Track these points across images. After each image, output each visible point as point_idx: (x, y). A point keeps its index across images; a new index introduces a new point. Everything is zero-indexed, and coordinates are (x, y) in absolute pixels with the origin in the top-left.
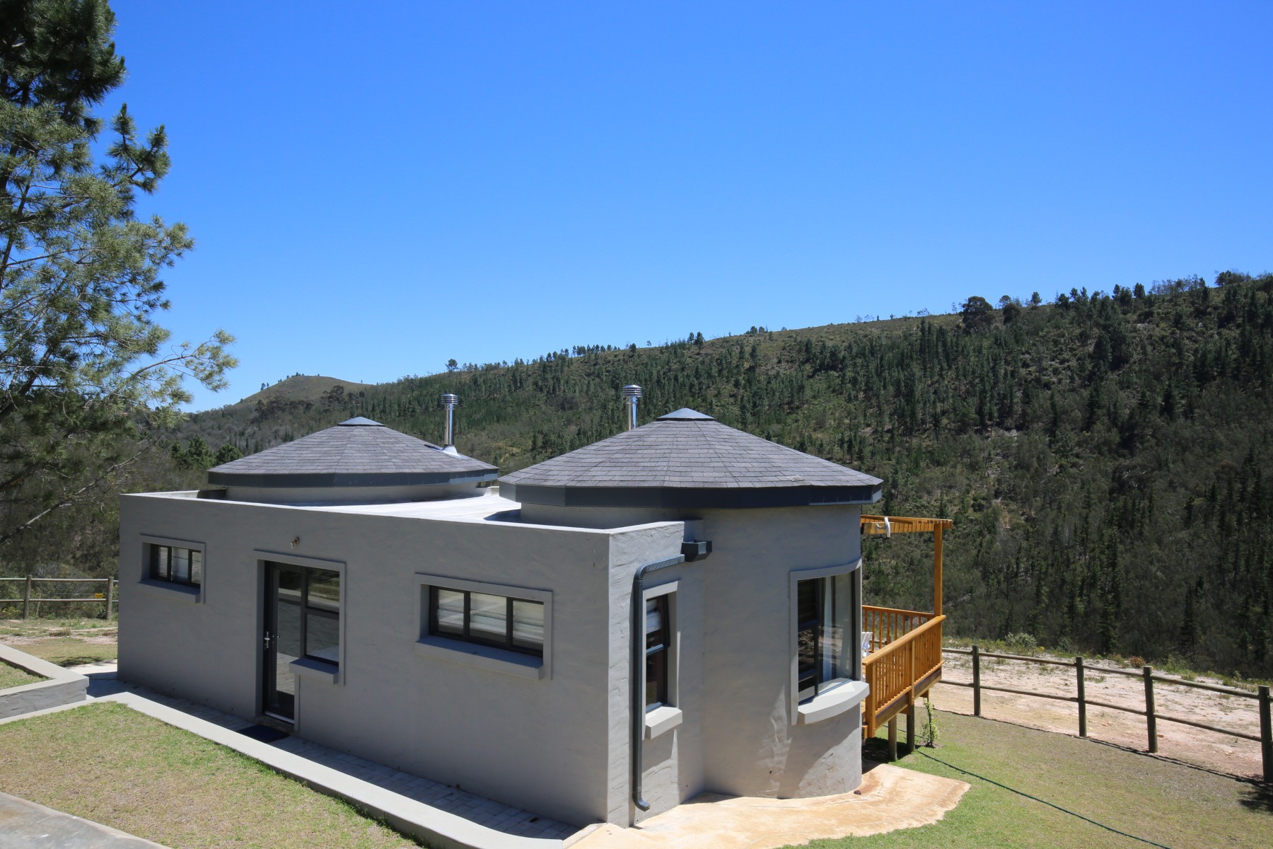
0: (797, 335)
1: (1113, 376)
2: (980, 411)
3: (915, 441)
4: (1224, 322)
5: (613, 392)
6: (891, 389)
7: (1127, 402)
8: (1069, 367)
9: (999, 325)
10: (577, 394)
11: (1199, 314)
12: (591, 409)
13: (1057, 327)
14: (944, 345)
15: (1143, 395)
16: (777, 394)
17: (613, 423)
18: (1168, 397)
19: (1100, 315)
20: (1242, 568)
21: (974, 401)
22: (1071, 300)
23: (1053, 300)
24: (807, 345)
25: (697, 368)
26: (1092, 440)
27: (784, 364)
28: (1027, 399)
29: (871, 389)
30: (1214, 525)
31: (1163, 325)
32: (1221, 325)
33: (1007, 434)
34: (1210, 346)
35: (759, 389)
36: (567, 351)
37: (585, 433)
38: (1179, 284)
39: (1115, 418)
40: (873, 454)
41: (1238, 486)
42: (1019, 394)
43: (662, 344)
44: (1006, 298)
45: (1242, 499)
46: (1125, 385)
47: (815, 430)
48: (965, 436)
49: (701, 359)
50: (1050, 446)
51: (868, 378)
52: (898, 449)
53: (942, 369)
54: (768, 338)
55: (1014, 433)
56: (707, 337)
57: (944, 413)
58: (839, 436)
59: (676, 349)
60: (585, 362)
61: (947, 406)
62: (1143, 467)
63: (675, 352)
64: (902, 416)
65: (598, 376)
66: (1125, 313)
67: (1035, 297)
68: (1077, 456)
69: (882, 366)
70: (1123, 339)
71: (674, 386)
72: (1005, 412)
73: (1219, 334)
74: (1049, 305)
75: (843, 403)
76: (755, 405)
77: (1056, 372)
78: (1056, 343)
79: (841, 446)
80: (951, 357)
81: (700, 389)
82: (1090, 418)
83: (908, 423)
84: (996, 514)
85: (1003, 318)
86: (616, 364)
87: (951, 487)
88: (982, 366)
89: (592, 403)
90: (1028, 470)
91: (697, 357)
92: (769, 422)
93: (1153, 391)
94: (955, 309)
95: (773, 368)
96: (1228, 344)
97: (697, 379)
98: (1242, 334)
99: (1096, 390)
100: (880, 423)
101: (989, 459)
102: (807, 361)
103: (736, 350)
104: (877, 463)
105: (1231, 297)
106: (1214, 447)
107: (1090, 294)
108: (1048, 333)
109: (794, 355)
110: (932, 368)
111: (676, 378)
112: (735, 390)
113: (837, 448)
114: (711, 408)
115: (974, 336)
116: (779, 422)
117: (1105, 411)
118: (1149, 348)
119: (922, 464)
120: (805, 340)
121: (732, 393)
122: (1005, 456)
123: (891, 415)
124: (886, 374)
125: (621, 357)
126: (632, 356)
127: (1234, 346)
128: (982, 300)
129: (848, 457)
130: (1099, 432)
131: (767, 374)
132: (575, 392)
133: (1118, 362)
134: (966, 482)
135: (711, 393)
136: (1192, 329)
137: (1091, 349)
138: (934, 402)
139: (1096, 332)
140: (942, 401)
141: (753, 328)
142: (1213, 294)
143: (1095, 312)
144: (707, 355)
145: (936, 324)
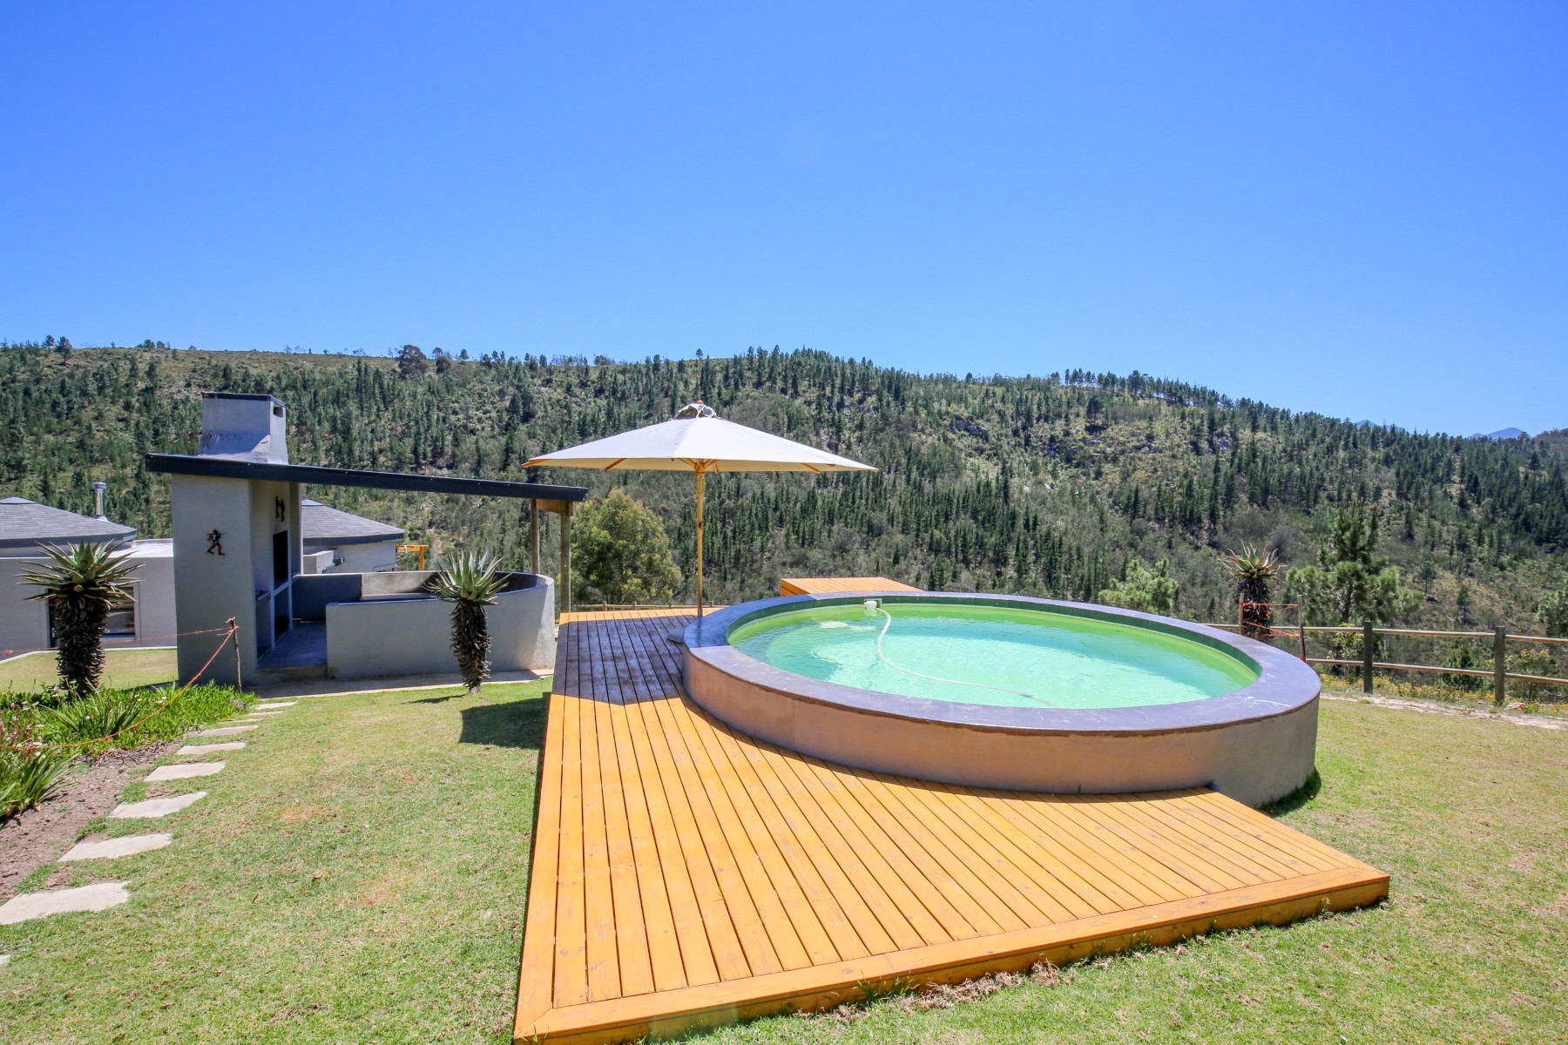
0: (211, 358)
1: (523, 428)
2: (415, 451)
4: (599, 392)
6: (327, 425)
8: (490, 417)
9: (432, 374)
11: (583, 385)
13: (481, 382)
14: (381, 387)
16: (188, 422)
19: (515, 377)
21: (409, 442)
22: (493, 360)
23: (479, 359)
24: (225, 370)
25: (63, 383)
27: (194, 389)
28: (456, 442)
29: (305, 424)
31: (559, 390)
32: (596, 396)
33: (439, 472)
34: (589, 411)
35: (161, 414)
38: (570, 360)
42: (450, 438)
44: (438, 350)
46: (532, 436)
49: (67, 371)
51: (301, 412)
53: (379, 410)
54: (171, 356)
55: (445, 471)
56: (76, 344)
57: (381, 451)
61: (385, 444)
63: (23, 358)
64: (339, 452)
66: (533, 378)
67: (464, 354)
69: (316, 402)
70: (531, 399)
71: (25, 402)
72: (438, 453)
73: (595, 402)
74: (475, 362)
76: (156, 433)
77: (480, 420)
78: (480, 396)
80: (388, 399)
81: (70, 409)
82: (506, 461)
84: (430, 541)
85: (436, 368)
88: (417, 411)
90: (457, 504)
91: (60, 367)
93: (551, 442)
94: (391, 353)
95: (179, 391)
96: (600, 410)
97: (64, 396)
98: (608, 404)
99: (511, 438)
103: (125, 366)
105: (602, 376)
107: (507, 358)
108: (474, 386)
109: (208, 379)
110: (370, 408)
111: (27, 392)
112: (126, 414)
114: (90, 433)
115: (409, 382)
117: (517, 456)
118: (549, 408)
119: (361, 499)
120: (222, 364)
121: (120, 417)
123: (327, 451)
124: (320, 409)
127: (603, 412)
128: (417, 350)
130: (512, 472)
131: (172, 398)
133: (528, 417)
134: (403, 514)
135: (87, 414)
136: (576, 396)
137: (507, 404)
138: (372, 441)
139: (511, 390)
140: (380, 440)
141: (148, 342)
142: (591, 371)
143: (511, 374)
144: (77, 367)
145: (373, 366)
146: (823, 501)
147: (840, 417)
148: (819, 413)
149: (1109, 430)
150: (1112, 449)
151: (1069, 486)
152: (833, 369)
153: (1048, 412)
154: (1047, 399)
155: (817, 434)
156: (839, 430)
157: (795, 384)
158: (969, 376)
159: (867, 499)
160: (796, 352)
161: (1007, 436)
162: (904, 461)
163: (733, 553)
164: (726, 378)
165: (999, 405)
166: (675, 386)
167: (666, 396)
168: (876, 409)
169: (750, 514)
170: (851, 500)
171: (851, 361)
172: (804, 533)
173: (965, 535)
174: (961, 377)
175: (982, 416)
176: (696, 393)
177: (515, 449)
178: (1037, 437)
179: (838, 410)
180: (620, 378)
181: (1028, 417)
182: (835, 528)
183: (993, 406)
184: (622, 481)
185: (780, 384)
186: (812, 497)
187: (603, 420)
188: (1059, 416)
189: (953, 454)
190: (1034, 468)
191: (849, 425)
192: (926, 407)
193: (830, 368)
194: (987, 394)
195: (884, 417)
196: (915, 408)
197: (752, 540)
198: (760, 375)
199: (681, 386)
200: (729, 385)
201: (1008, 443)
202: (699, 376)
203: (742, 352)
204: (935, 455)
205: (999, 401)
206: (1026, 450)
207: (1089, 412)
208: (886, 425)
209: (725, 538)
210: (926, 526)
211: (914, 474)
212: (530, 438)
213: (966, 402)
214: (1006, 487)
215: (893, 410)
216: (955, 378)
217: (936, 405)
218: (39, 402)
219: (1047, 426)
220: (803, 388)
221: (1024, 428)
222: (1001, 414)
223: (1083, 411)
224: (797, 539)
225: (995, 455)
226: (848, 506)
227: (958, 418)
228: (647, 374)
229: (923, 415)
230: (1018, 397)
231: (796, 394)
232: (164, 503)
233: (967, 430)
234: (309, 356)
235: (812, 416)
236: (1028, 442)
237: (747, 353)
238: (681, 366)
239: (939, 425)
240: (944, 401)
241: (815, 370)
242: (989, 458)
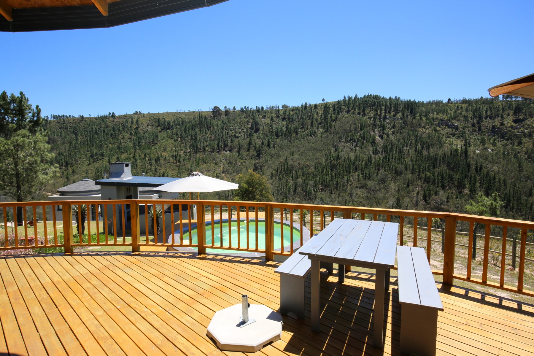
0: (154, 116)
1: (255, 135)
2: (218, 146)
3: (198, 155)
4: (283, 119)
5: (74, 136)
6: (189, 137)
7: (259, 142)
8: (244, 131)
9: (223, 116)
10: (56, 137)
11: (278, 117)
12: (64, 143)
13: (240, 118)
14: (207, 122)
15: (263, 141)
16: (148, 138)
17: (76, 149)
18: (269, 141)
20: (283, 189)
21: (216, 142)
22: (244, 110)
23: (240, 109)
24: (158, 120)
25: (113, 127)
26: (250, 154)
27: (149, 127)
28: (232, 141)
29: (183, 137)
30: (278, 178)
31: (268, 120)
33: (226, 153)
34: (280, 127)
35: (140, 136)
36: (47, 117)
37: (62, 154)
38: (273, 107)
39: (255, 148)
40: (184, 160)
41: (283, 167)
42: (230, 140)
43: (96, 116)
44: (226, 107)
45: (284, 171)
46: (258, 138)
47: (163, 152)
48: (213, 154)
49: (115, 123)
50: (238, 156)
51: (181, 133)
52: (192, 158)
53: (206, 130)
54: (143, 116)
55: (228, 152)
57: (207, 146)
58: (172, 154)
59: (103, 119)
60: (58, 122)
61: (208, 143)
62: (262, 163)
63: (103, 120)
64: (193, 147)
65: (66, 129)
66: (259, 115)
67: (234, 108)
68: (246, 159)
69: (186, 129)
70: (258, 123)
71: (104, 134)
72: (226, 146)
73: (282, 123)
74: (238, 111)
75: (173, 142)
76: (139, 143)
77: (240, 133)
78: (240, 123)
79: (173, 158)
80: (209, 127)
81: (115, 135)
82: (249, 148)
83: (195, 149)
85: (225, 114)
86: (74, 123)
87: (209, 170)
88: (219, 131)
89: (64, 140)
90: (232, 164)
91: (113, 122)
92: (145, 149)
93: (265, 140)
94: (210, 110)
95: (145, 128)
96: (284, 126)
97: (114, 132)
98: (287, 123)
99: (250, 139)
100: (186, 149)
101: (221, 161)
102: (159, 126)
103: (130, 120)
104: (185, 163)
105: (284, 113)
106: (279, 156)
107: (249, 109)
108: (238, 120)
109: (153, 123)
110: (203, 130)
111: (104, 131)
112: (130, 136)
113: (171, 159)
114: (121, 143)
115: (216, 120)
116: (149, 149)
117: (253, 146)
118: (265, 126)
119: (200, 163)
120: (157, 118)
121: (129, 138)
122: (226, 160)
123: (190, 146)
124: (187, 132)
125: (77, 121)
126: (82, 121)
128: (218, 108)
129: (175, 161)
130: (251, 152)
131: (143, 130)
132: (55, 135)
133: (257, 131)
135: (120, 137)
136: (275, 121)
137: (250, 126)
138: (204, 142)
139: (251, 120)
140: (206, 142)
141: (136, 112)
142: (280, 111)
143: (251, 114)
144: (117, 122)
145: (204, 115)
146: (375, 160)
147: (384, 123)
148: (375, 122)
149: (527, 121)
150: (528, 130)
151: (502, 150)
152: (381, 102)
153: (491, 114)
154: (490, 108)
155: (374, 131)
156: (384, 129)
157: (364, 110)
158: (449, 100)
159: (395, 159)
160: (365, 96)
161: (468, 127)
162: (414, 141)
163: (335, 183)
164: (334, 110)
165: (464, 113)
166: (313, 115)
167: (310, 119)
168: (401, 119)
169: (343, 166)
170: (387, 160)
171: (390, 98)
172: (366, 174)
173: (442, 174)
174: (445, 101)
175: (455, 119)
176: (321, 117)
177: (252, 143)
178: (484, 127)
179: (384, 120)
180: (291, 113)
181: (480, 117)
182: (380, 172)
183: (461, 113)
184: (291, 154)
185: (357, 110)
186: (370, 159)
187: (285, 130)
188: (497, 116)
189: (439, 137)
190: (483, 142)
191: (389, 126)
192: (426, 116)
193: (380, 102)
194: (458, 108)
195: (405, 122)
196: (420, 117)
197: (343, 177)
198: (348, 108)
199: (315, 115)
200: (335, 113)
201: (469, 130)
202: (323, 110)
203: (341, 98)
204: (429, 137)
205: (464, 111)
206: (479, 134)
207: (515, 114)
208: (406, 125)
209: (332, 176)
210: (423, 171)
211: (419, 147)
212: (257, 139)
213: (447, 112)
214: (466, 151)
215: (410, 118)
216: (442, 102)
217: (431, 115)
218: (107, 134)
219: (490, 121)
220: (367, 112)
221: (478, 123)
222: (466, 118)
223: (511, 112)
224: (363, 177)
225: (461, 136)
226: (386, 162)
227: (442, 120)
228: (302, 111)
229: (424, 120)
230: (475, 108)
231: (364, 114)
232: (141, 166)
233: (446, 125)
234: (184, 113)
235: (371, 124)
236: (480, 129)
237: (343, 98)
238: (316, 106)
239: (432, 124)
240: (435, 113)
241: (373, 103)
242: (458, 138)
